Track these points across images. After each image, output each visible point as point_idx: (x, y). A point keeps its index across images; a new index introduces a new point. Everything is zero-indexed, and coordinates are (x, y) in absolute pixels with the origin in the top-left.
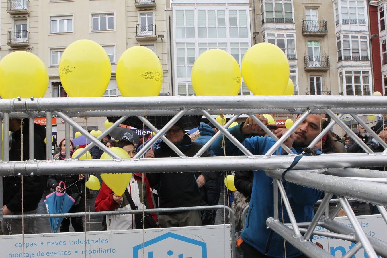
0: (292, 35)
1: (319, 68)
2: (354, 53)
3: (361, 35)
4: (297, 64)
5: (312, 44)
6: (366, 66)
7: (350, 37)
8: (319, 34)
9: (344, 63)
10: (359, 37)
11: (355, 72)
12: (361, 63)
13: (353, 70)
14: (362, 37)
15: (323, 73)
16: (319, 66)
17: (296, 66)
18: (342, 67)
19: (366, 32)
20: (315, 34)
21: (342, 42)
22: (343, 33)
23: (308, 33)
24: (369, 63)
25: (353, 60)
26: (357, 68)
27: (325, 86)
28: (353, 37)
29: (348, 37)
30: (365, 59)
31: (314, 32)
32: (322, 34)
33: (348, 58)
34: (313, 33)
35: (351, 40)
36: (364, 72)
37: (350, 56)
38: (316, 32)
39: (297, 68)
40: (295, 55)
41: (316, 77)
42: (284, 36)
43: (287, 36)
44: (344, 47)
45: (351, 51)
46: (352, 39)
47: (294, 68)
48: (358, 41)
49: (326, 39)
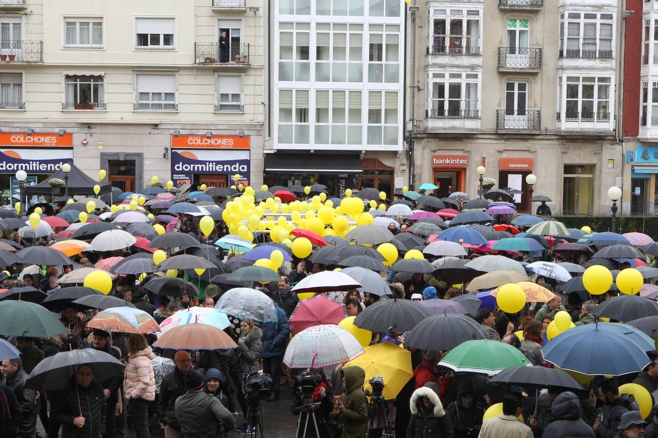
0: (476, 13)
1: (521, 69)
2: (586, 45)
3: (603, 13)
4: (481, 64)
5: (515, 24)
6: (605, 69)
7: (582, 16)
8: (526, 8)
9: (567, 62)
10: (599, 16)
11: (585, 79)
12: (597, 63)
13: (581, 74)
14: (603, 16)
15: (530, 78)
16: (523, 66)
17: (479, 66)
18: (562, 68)
19: (613, 7)
20: (520, 8)
21: (566, 25)
22: (569, 10)
23: (508, 8)
24: (612, 64)
25: (583, 58)
26: (588, 72)
27: (533, 101)
28: (587, 16)
29: (577, 16)
30: (606, 55)
31: (518, 6)
32: (532, 8)
33: (574, 54)
34: (516, 8)
35: (582, 21)
36: (601, 79)
37: (579, 50)
38: (522, 6)
39: (481, 70)
40: (479, 48)
41: (519, 84)
42: (462, 14)
43: (468, 14)
44: (569, 35)
45: (581, 41)
46: (585, 20)
47: (476, 70)
48: (594, 25)
49: (540, 17)
